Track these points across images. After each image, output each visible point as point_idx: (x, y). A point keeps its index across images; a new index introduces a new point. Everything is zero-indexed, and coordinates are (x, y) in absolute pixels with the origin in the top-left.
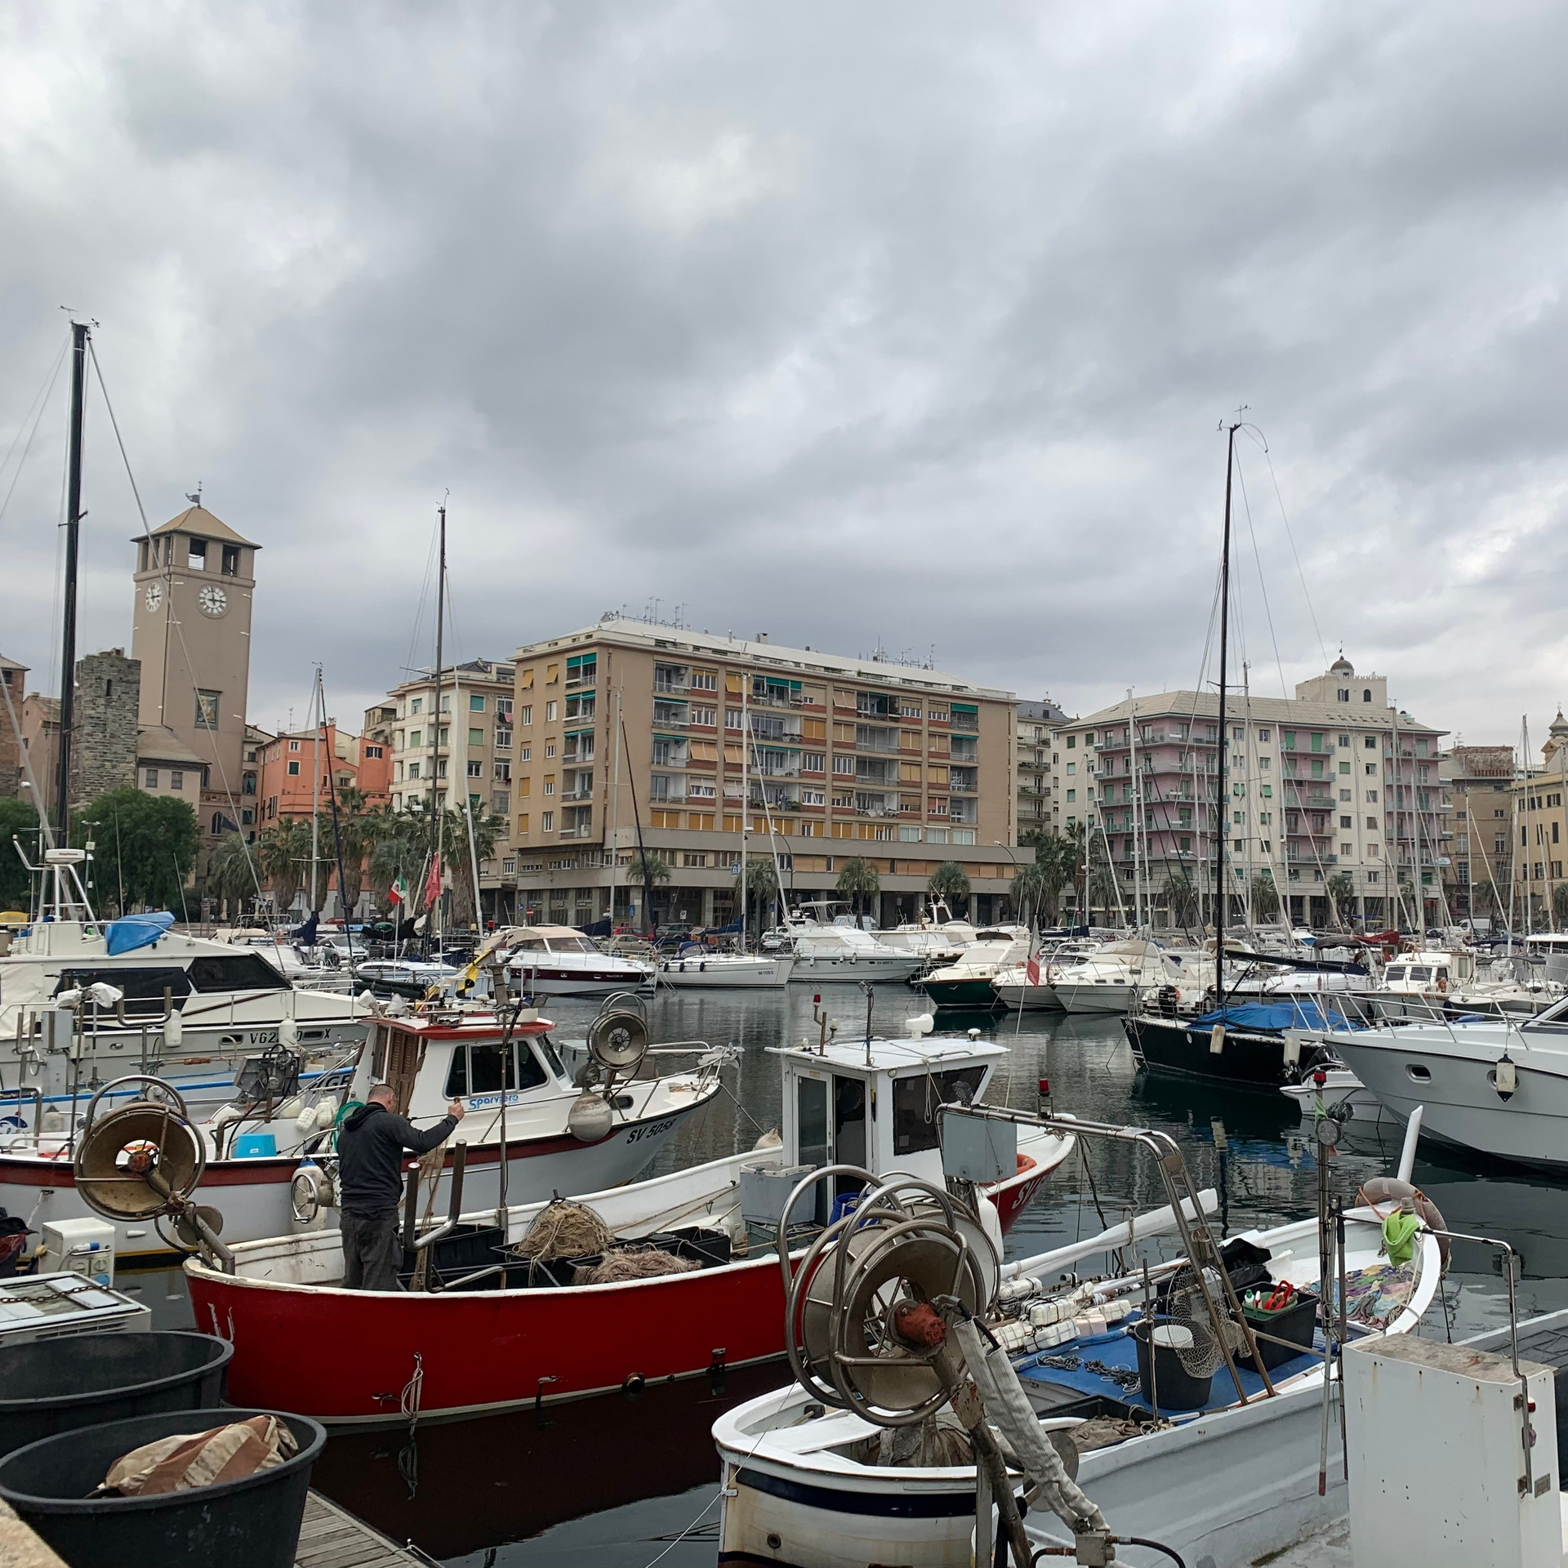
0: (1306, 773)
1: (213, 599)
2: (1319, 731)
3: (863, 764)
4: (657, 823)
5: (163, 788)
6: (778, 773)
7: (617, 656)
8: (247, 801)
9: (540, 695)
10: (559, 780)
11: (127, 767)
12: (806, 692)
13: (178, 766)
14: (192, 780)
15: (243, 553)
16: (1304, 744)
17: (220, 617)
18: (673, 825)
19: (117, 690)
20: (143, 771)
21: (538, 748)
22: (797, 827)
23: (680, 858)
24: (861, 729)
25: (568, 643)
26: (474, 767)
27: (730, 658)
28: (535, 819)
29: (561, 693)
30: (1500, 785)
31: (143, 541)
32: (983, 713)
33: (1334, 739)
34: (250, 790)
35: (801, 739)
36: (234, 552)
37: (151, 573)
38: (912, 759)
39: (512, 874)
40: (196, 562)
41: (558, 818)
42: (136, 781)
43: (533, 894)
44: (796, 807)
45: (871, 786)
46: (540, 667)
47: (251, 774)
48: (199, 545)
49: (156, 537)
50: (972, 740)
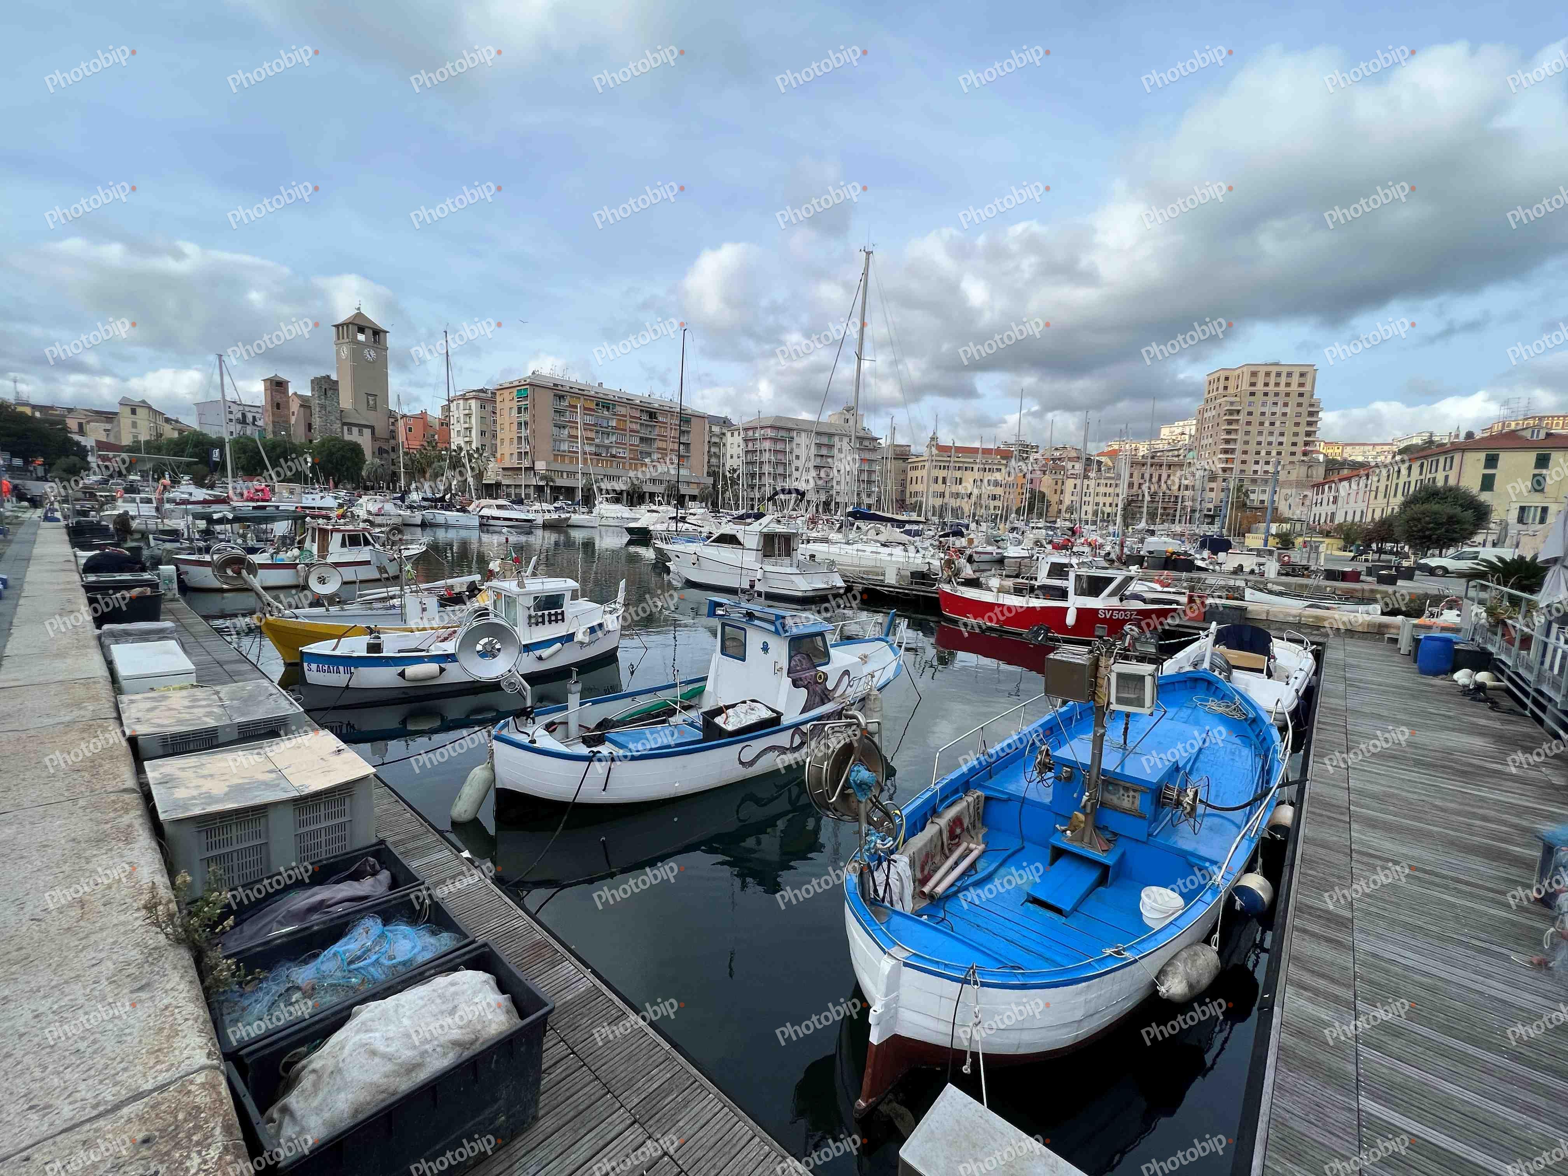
0: (824, 452)
1: (370, 354)
2: (831, 435)
3: (642, 439)
4: (556, 460)
5: (353, 436)
6: (606, 441)
7: (537, 389)
8: (392, 442)
9: (507, 404)
10: (515, 441)
11: (337, 426)
12: (618, 408)
13: (361, 427)
14: (367, 432)
15: (382, 334)
16: (825, 440)
17: (374, 362)
18: (563, 461)
19: (329, 393)
20: (345, 428)
21: (507, 426)
22: (614, 464)
23: (565, 475)
24: (641, 424)
25: (517, 383)
26: (483, 433)
27: (585, 393)
28: (507, 457)
29: (515, 405)
30: (905, 460)
31: (337, 326)
32: (693, 419)
33: (837, 439)
34: (394, 438)
35: (616, 428)
36: (377, 333)
37: (341, 341)
38: (663, 438)
39: (499, 478)
40: (361, 337)
41: (515, 456)
42: (342, 432)
43: (508, 486)
44: (614, 456)
45: (644, 447)
46: (506, 392)
47: (392, 431)
48: (361, 330)
49: (342, 325)
50: (688, 432)
